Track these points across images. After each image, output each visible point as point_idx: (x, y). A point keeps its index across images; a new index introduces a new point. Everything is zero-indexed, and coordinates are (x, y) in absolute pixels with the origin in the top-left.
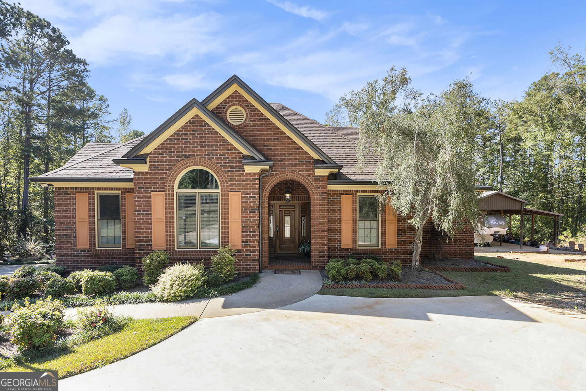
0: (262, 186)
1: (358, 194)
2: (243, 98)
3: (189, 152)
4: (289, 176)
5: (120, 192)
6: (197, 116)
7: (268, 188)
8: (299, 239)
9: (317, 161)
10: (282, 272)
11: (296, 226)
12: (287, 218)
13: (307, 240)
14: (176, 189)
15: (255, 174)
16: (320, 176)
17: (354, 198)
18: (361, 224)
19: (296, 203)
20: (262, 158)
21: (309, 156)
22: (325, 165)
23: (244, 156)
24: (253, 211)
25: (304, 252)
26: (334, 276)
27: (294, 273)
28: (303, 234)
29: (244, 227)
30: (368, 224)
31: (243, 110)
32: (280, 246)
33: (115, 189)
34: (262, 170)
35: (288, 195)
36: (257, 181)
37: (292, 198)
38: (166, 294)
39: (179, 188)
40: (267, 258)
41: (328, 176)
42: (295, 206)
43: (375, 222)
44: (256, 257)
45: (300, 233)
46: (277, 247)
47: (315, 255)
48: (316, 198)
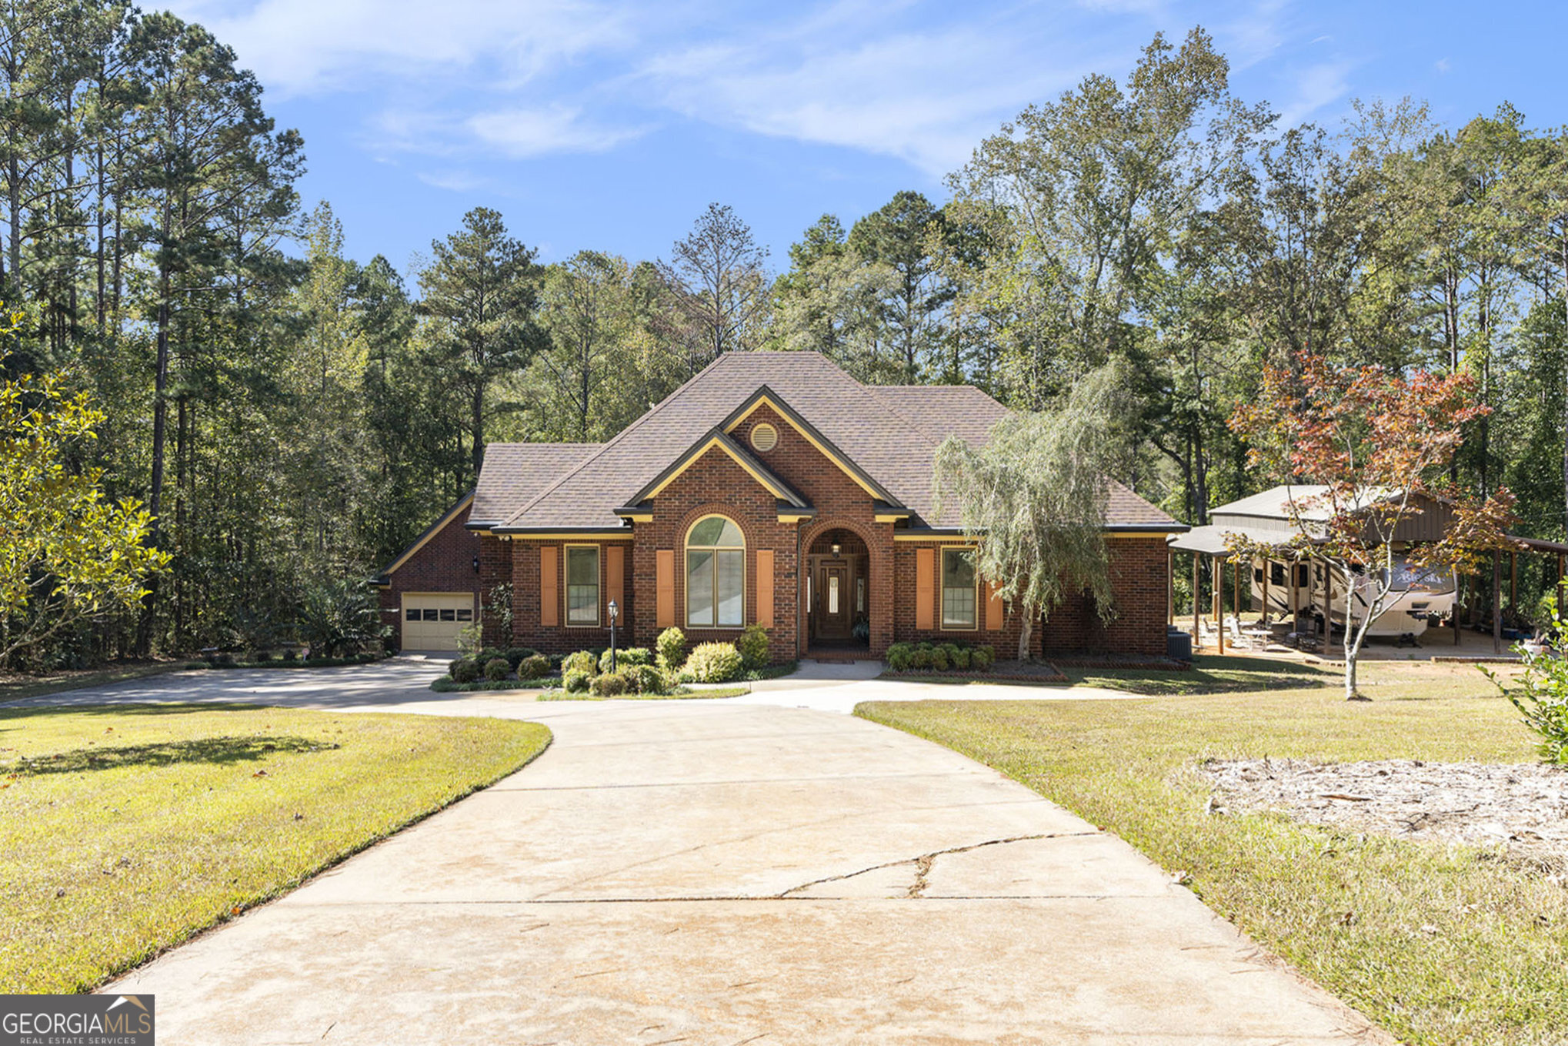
0: (801, 537)
1: (942, 546)
2: (774, 412)
3: (703, 496)
4: (839, 524)
5: (598, 545)
6: (715, 446)
7: (809, 540)
8: (853, 618)
9: (878, 502)
10: (828, 661)
11: (849, 594)
12: (834, 581)
13: (863, 618)
14: (686, 547)
15: (791, 525)
16: (883, 524)
17: (936, 554)
18: (949, 593)
19: (848, 556)
20: (803, 505)
21: (867, 494)
22: (889, 510)
23: (777, 499)
24: (789, 575)
25: (860, 635)
26: (896, 663)
27: (844, 662)
28: (860, 607)
29: (777, 600)
30: (958, 592)
31: (772, 429)
32: (821, 627)
33: (592, 541)
34: (800, 520)
35: (836, 548)
36: (794, 535)
37: (842, 550)
38: (703, 674)
39: (689, 544)
40: (806, 642)
41: (895, 524)
42: (845, 561)
43: (971, 590)
44: (793, 640)
45: (854, 606)
46: (817, 628)
47: (875, 639)
48: (878, 556)
